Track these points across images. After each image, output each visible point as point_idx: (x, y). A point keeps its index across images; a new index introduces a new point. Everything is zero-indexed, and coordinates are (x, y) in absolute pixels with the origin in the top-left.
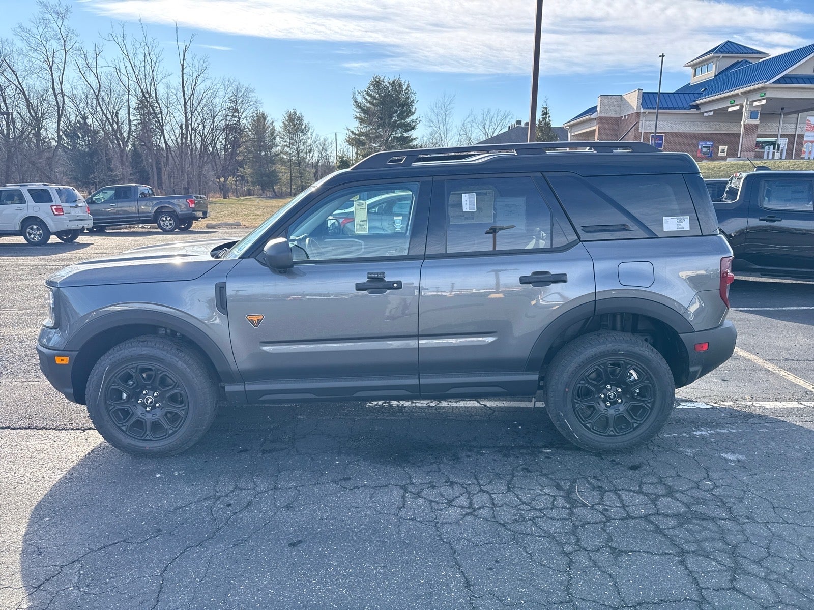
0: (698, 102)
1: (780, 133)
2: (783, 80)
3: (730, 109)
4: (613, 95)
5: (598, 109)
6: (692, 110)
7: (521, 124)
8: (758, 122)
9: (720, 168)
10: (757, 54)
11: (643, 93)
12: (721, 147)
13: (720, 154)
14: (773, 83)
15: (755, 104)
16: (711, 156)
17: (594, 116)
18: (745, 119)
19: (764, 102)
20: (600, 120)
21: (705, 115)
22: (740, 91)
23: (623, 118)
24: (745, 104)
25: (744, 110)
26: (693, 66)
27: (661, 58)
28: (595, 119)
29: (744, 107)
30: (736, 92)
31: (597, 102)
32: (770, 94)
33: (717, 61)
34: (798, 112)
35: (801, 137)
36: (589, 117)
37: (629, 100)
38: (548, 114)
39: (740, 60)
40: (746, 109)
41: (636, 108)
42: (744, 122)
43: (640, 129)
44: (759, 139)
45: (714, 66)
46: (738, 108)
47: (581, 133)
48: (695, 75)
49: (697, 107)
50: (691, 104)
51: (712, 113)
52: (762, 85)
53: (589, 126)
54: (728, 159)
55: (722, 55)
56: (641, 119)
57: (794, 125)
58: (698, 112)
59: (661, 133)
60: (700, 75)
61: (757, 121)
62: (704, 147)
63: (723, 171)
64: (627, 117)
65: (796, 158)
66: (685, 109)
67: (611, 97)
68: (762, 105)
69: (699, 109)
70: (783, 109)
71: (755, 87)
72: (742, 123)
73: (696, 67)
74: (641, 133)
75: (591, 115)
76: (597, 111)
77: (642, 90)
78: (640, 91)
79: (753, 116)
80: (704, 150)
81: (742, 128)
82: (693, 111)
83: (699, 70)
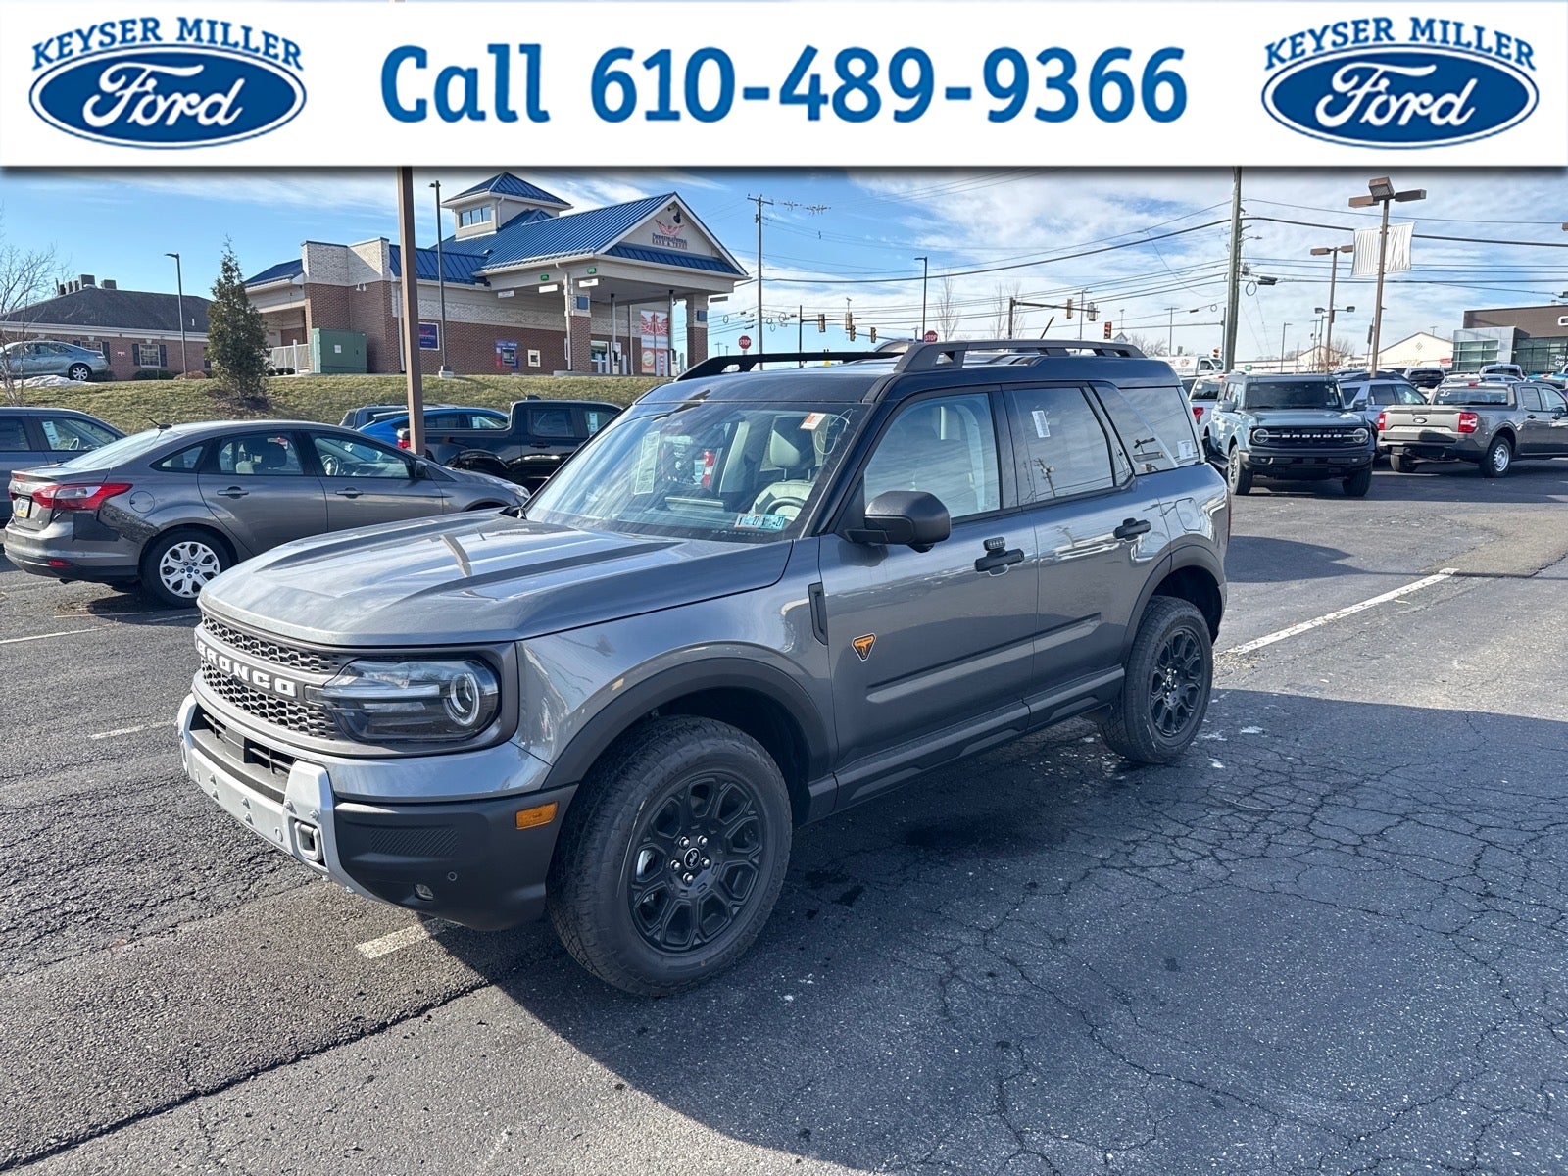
0: (487, 272)
1: (615, 335)
2: (617, 250)
3: (542, 290)
4: (330, 245)
5: (305, 268)
6: (477, 284)
7: (93, 283)
8: (589, 315)
9: (559, 387)
10: (554, 201)
11: (391, 246)
12: (531, 352)
13: (531, 363)
14: (606, 253)
15: (583, 284)
16: (517, 366)
17: (297, 281)
18: (569, 310)
19: (595, 282)
20: (311, 289)
21: (500, 295)
22: (556, 261)
23: (358, 289)
24: (566, 282)
25: (566, 292)
26: (455, 207)
27: (435, 189)
28: (301, 287)
29: (566, 287)
30: (550, 262)
31: (302, 254)
32: (603, 271)
33: (496, 204)
34: (629, 302)
35: (638, 341)
36: (287, 281)
37: (365, 258)
38: (238, 269)
39: (531, 209)
40: (569, 291)
41: (381, 273)
42: (570, 312)
43: (394, 311)
44: (594, 343)
45: (493, 212)
46: (554, 288)
47: (274, 312)
48: (461, 225)
49: (484, 280)
50: (474, 274)
51: (512, 293)
52: (590, 255)
53: (288, 300)
54: (555, 372)
55: (503, 196)
56: (393, 294)
57: (625, 323)
58: (487, 289)
59: (432, 321)
60: (471, 226)
61: (587, 313)
62: (504, 350)
63: (565, 392)
64: (364, 289)
65: (636, 374)
66: (466, 282)
67: (326, 247)
68: (591, 287)
69: (488, 284)
70: (613, 296)
71: (580, 257)
72: (567, 313)
73: (460, 210)
74: (397, 318)
75: (292, 278)
76: (303, 272)
77: (388, 240)
78: (385, 242)
79: (580, 303)
80: (506, 356)
81: (568, 322)
82: (479, 286)
83: (467, 215)
